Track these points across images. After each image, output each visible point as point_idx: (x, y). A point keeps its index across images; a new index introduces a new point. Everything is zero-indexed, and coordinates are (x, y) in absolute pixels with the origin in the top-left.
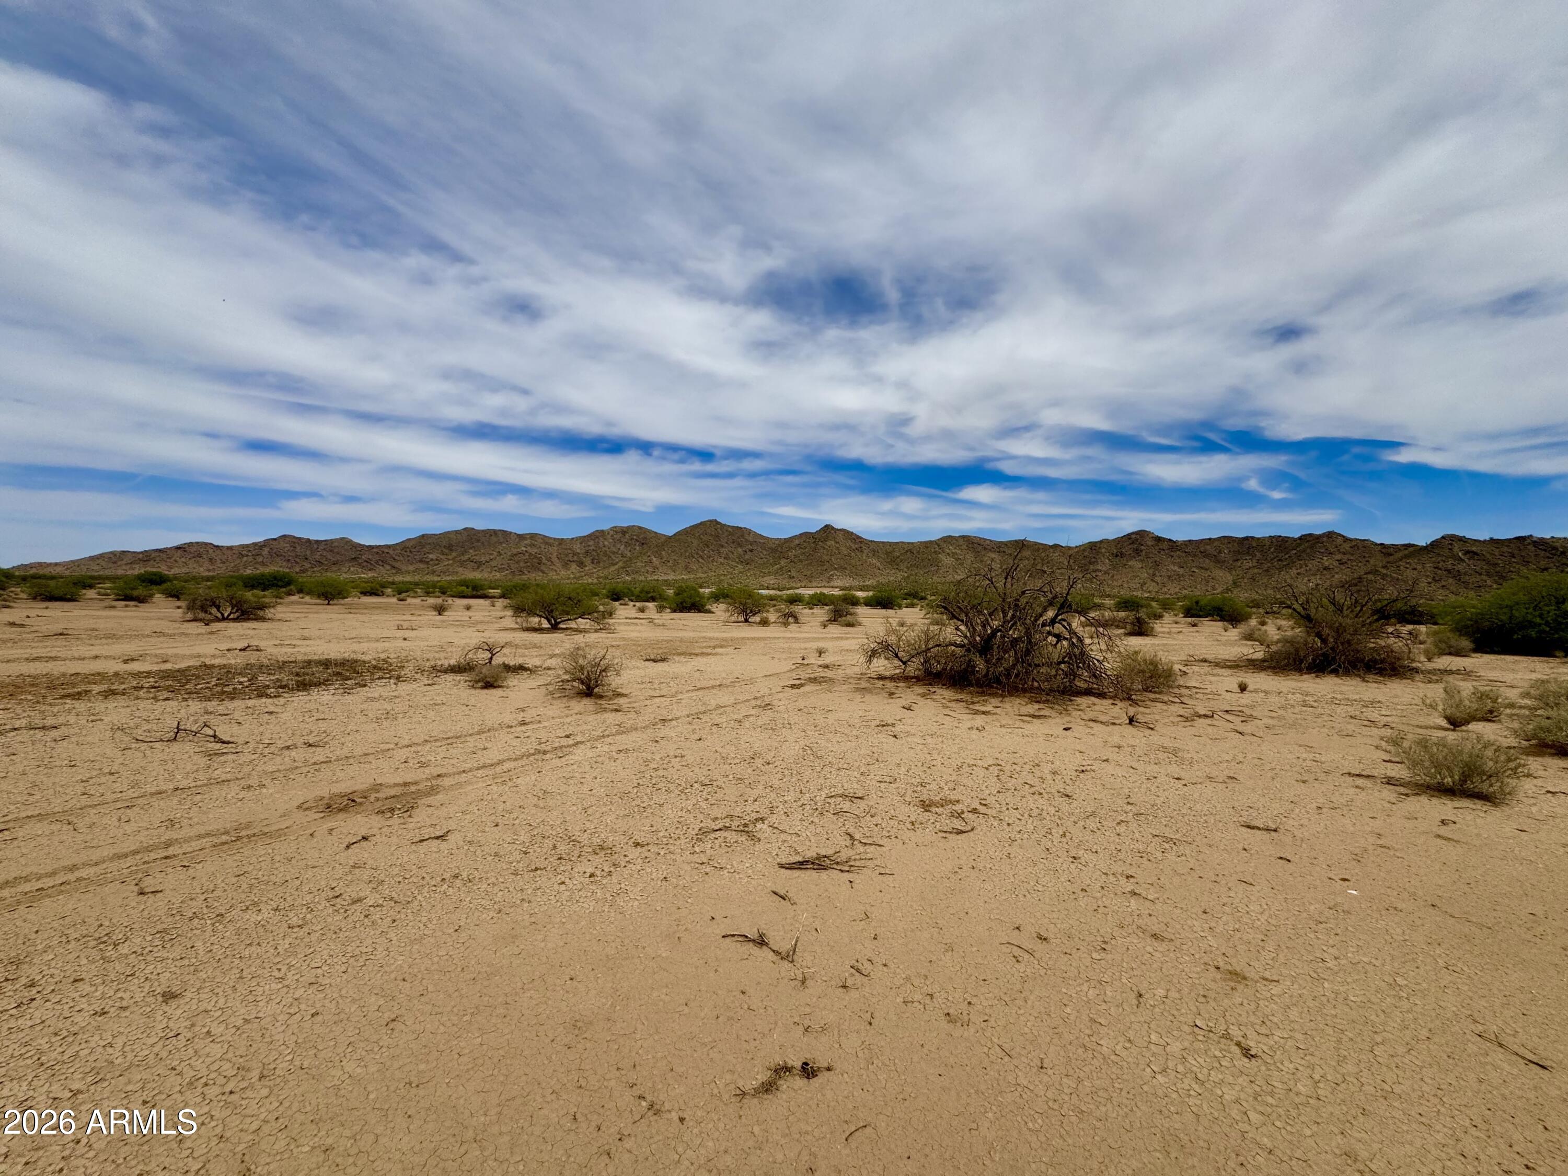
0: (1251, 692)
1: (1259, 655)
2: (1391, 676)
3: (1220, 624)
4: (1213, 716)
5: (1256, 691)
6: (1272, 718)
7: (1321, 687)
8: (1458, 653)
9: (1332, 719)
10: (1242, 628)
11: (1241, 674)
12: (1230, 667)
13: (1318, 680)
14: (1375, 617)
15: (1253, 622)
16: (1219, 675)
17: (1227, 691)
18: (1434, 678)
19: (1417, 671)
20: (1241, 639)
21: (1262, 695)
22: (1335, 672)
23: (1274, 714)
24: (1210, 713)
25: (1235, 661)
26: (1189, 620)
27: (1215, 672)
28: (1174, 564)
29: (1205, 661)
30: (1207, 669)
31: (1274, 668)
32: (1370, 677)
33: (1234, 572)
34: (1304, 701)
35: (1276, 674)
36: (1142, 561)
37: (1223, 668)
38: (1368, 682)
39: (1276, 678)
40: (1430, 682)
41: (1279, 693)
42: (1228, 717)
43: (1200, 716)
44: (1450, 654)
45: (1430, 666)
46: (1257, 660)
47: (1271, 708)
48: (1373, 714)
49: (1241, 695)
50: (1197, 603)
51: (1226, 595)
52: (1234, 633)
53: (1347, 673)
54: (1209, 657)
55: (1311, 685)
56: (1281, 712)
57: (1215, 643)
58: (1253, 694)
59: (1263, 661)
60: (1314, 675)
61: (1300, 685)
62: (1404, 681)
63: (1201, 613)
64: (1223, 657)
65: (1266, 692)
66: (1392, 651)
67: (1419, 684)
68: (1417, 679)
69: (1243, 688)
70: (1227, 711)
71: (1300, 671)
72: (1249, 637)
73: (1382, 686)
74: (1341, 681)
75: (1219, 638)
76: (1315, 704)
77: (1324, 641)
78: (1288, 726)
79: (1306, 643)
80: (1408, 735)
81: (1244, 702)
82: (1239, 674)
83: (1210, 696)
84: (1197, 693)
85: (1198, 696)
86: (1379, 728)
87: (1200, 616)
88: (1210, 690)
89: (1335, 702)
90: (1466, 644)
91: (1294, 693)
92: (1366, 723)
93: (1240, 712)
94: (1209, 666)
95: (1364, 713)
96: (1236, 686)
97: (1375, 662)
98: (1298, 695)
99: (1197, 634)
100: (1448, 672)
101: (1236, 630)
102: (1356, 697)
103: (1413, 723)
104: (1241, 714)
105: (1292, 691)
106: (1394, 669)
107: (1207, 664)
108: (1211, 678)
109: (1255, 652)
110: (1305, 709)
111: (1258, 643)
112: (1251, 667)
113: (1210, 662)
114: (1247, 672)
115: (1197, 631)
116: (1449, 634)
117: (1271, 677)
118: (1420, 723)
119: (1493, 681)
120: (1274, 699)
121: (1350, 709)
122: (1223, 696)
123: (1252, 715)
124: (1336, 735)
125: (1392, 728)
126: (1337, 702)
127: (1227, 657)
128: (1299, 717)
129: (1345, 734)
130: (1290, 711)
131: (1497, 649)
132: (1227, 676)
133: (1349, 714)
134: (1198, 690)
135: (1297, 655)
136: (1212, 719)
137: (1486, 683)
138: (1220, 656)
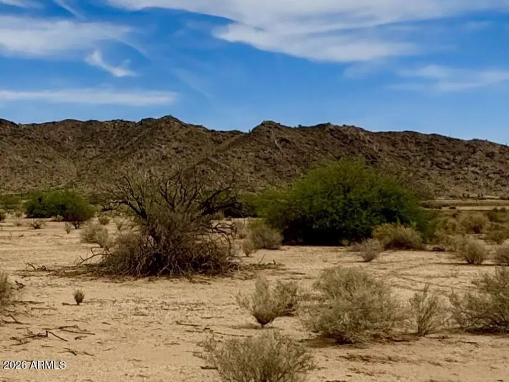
0: (87, 303)
1: (97, 260)
2: (214, 274)
3: (63, 224)
4: (47, 336)
5: (92, 302)
6: (105, 331)
7: (153, 291)
8: (270, 246)
9: (160, 326)
10: (85, 227)
11: (79, 282)
12: (68, 275)
13: (151, 284)
14: (202, 211)
15: (95, 221)
16: (57, 286)
17: (64, 304)
18: (250, 274)
19: (235, 267)
20: (82, 242)
21: (97, 305)
22: (166, 274)
23: (107, 327)
24: (44, 332)
25: (74, 268)
26: (32, 221)
27: (53, 282)
29: (44, 269)
30: (45, 278)
31: (109, 273)
32: (198, 277)
34: (136, 309)
35: (113, 279)
37: (62, 276)
38: (194, 282)
39: (112, 284)
40: (246, 278)
41: (114, 302)
42: (62, 335)
43: (34, 337)
44: (264, 248)
45: (247, 261)
46: (95, 265)
47: (105, 320)
48: (196, 318)
49: (78, 307)
50: (40, 200)
51: (70, 190)
52: (76, 235)
53: (177, 275)
54: (49, 265)
55: (144, 290)
56: (114, 324)
57: (56, 248)
58: (90, 305)
59: (101, 265)
60: (147, 279)
61: (134, 290)
62: (226, 279)
63: (44, 212)
64: (62, 263)
65: (102, 302)
66: (216, 247)
67: (239, 282)
68: (236, 276)
69: (79, 299)
70: (61, 328)
71: (135, 275)
72: (89, 239)
73: (207, 286)
74: (171, 284)
75: (61, 241)
76: (146, 312)
77: (157, 239)
78: (119, 338)
79: (141, 242)
80: (222, 337)
81: (79, 315)
82: (76, 283)
83: (46, 312)
84: (32, 309)
85: (33, 313)
86: (199, 332)
87: (43, 216)
88: (46, 304)
89: (164, 307)
90: (277, 236)
91: (127, 301)
92: (190, 328)
93: (74, 327)
94: (47, 276)
95: (189, 318)
96: (73, 297)
97: (201, 260)
98: (132, 303)
99: (39, 238)
100: (261, 267)
101: (78, 231)
102: (183, 300)
103: (229, 323)
104: (74, 330)
105: (127, 298)
106: (217, 267)
107: (46, 273)
108: (49, 290)
109: (94, 255)
110: (136, 317)
111: (97, 245)
112: (89, 274)
113: (50, 271)
114: (85, 280)
115: (39, 235)
116: (264, 227)
117: (108, 284)
118: (234, 324)
119: (294, 273)
120: (109, 309)
121: (176, 313)
122: (59, 311)
123: (86, 330)
124: (162, 344)
125: (211, 331)
126: (166, 307)
127: (67, 264)
128: (130, 327)
129: (170, 342)
130: (122, 321)
131: (300, 241)
132: (64, 287)
133: (176, 319)
134: (34, 306)
135: (132, 256)
136: (46, 339)
137: (288, 276)
138: (60, 263)
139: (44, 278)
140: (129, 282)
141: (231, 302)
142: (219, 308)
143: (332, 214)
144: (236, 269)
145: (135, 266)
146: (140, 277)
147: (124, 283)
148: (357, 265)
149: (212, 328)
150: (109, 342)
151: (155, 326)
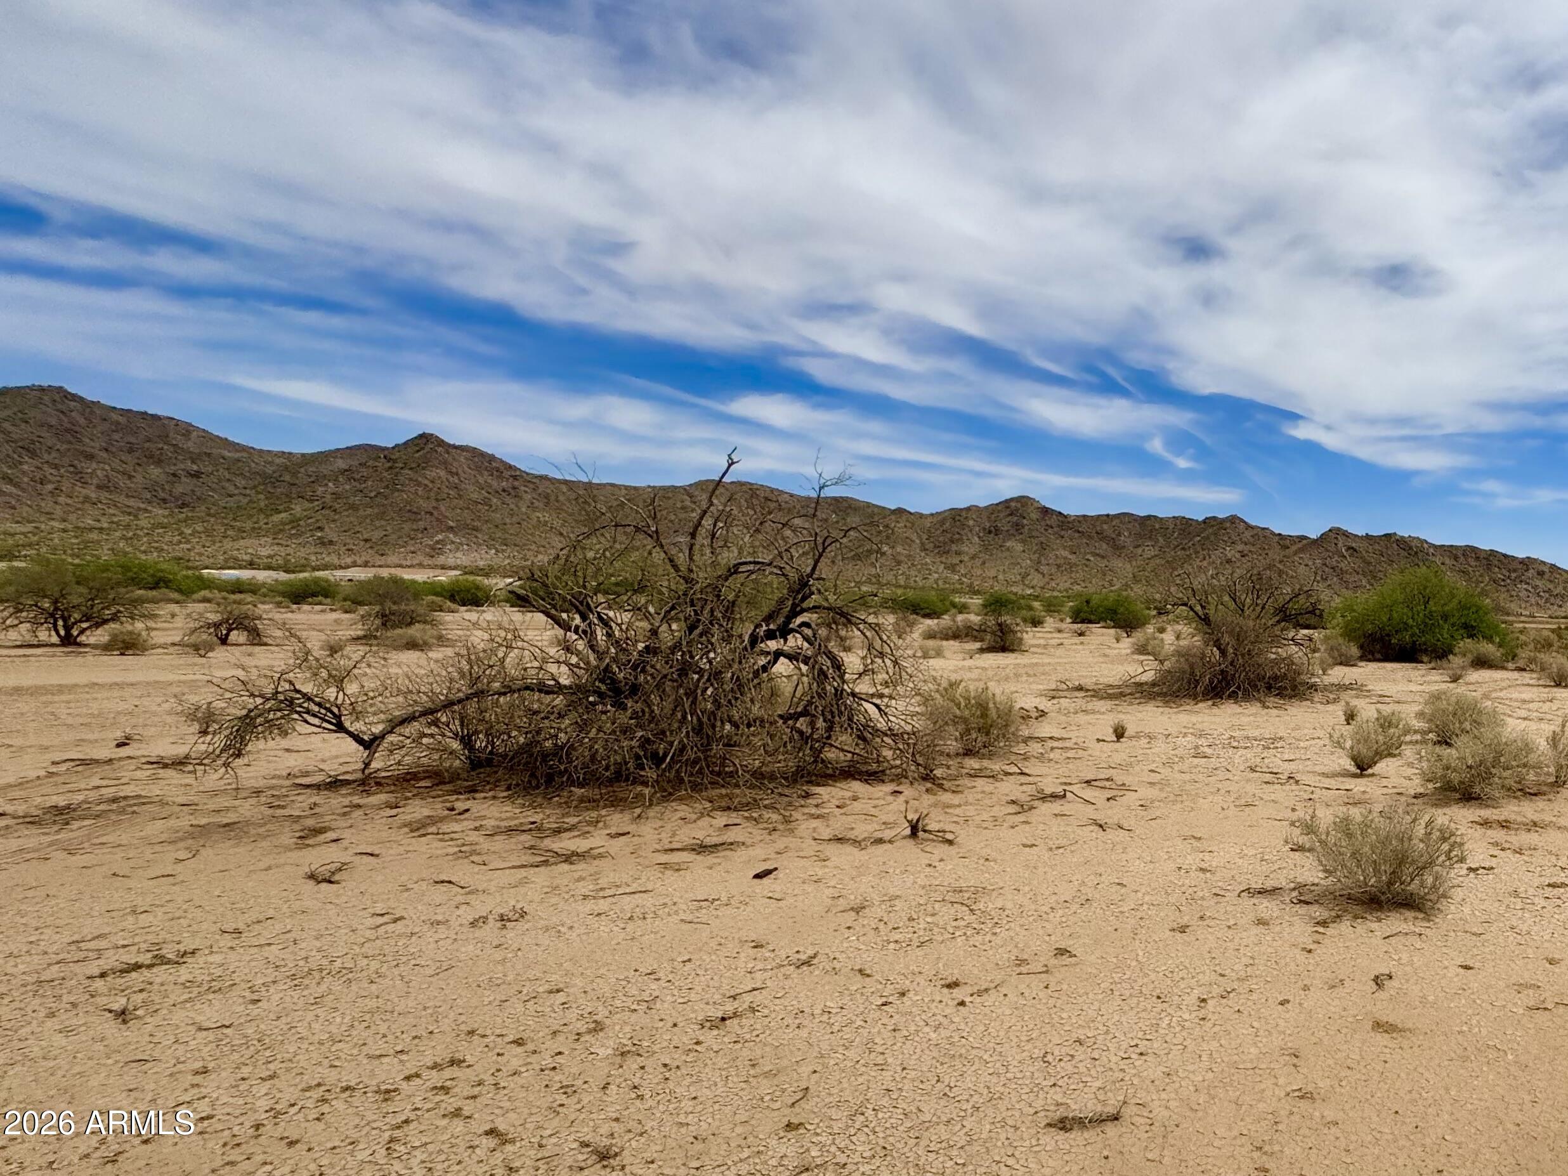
0: (1130, 738)
1: (1149, 677)
2: (1290, 698)
3: (1112, 631)
4: (1064, 796)
5: (1137, 736)
6: (1152, 784)
7: (1217, 720)
8: (1346, 662)
9: (1229, 776)
10: (1139, 635)
11: (1124, 707)
12: (1111, 697)
13: (1215, 710)
14: (1277, 619)
15: (1150, 629)
16: (1094, 712)
17: (1098, 740)
18: (1332, 696)
19: (1313, 687)
20: (1133, 653)
21: (1144, 741)
22: (1233, 696)
24: (1059, 790)
25: (1119, 687)
26: (1077, 627)
27: (1090, 706)
28: (1065, 548)
29: (1080, 688)
31: (1165, 695)
32: (1272, 701)
33: (1134, 563)
34: (1197, 747)
35: (1167, 703)
36: (1023, 541)
37: (1102, 698)
38: (1268, 707)
39: (1167, 710)
40: (1328, 702)
41: (1167, 737)
42: (1088, 793)
43: (1044, 798)
44: (1341, 664)
45: (1327, 680)
46: (1146, 683)
47: (1153, 767)
48: (1275, 761)
49: (1117, 745)
50: (1089, 602)
51: (1124, 593)
52: (1126, 644)
53: (1247, 697)
54: (1088, 682)
55: (1206, 718)
56: (1165, 772)
57: (1101, 660)
58: (1134, 742)
59: (1154, 684)
60: (1210, 703)
61: (1194, 719)
62: (1304, 703)
63: (1093, 617)
64: (1105, 681)
65: (1151, 737)
66: (1293, 663)
67: (1319, 706)
68: (1316, 699)
69: (1119, 733)
70: (1088, 782)
71: (1195, 697)
72: (1142, 649)
73: (1282, 712)
74: (1239, 710)
75: (1108, 651)
76: (1209, 751)
77: (1223, 653)
78: (1172, 797)
79: (1203, 656)
80: (1312, 793)
81: (1118, 758)
82: (1120, 708)
83: (1071, 754)
84: (1052, 749)
85: (1052, 756)
86: (1281, 784)
87: (1090, 622)
88: (1073, 741)
89: (1232, 744)
90: (1355, 651)
91: (1185, 735)
92: (1268, 777)
93: (1107, 780)
94: (1083, 697)
95: (1266, 761)
96: (1111, 730)
97: (1276, 678)
98: (1190, 738)
99: (1080, 647)
100: (1343, 687)
101: (1130, 640)
102: (1256, 733)
103: (1318, 769)
104: (1107, 784)
105: (1184, 730)
106: (1294, 688)
107: (1082, 694)
108: (1082, 718)
109: (1146, 671)
110: (1196, 761)
111: (1151, 658)
112: (1138, 695)
113: (1087, 690)
114: (1131, 704)
115: (1082, 643)
116: (1341, 640)
117: (1161, 710)
118: (1325, 770)
119: (1381, 696)
120: (1160, 747)
121: (1249, 754)
122: (1090, 752)
123: (1124, 785)
124: (1232, 805)
125: (1297, 782)
126: (1235, 744)
127: (1111, 681)
128: (1187, 777)
129: (1243, 802)
130: (1176, 768)
131: (1378, 656)
132: (1103, 713)
133: (1249, 764)
134: (1055, 744)
135: (1192, 673)
136: (1062, 802)
137: (1375, 699)
138: (1102, 680)
139: (1080, 701)
140: (1188, 707)
141: (1315, 736)
142: (1302, 744)
143: (1411, 627)
144: (1316, 690)
145: (1196, 687)
146: (1201, 701)
147: (1182, 708)
148: (1444, 686)
149: (1298, 777)
150: (1157, 803)
151: (1221, 775)
